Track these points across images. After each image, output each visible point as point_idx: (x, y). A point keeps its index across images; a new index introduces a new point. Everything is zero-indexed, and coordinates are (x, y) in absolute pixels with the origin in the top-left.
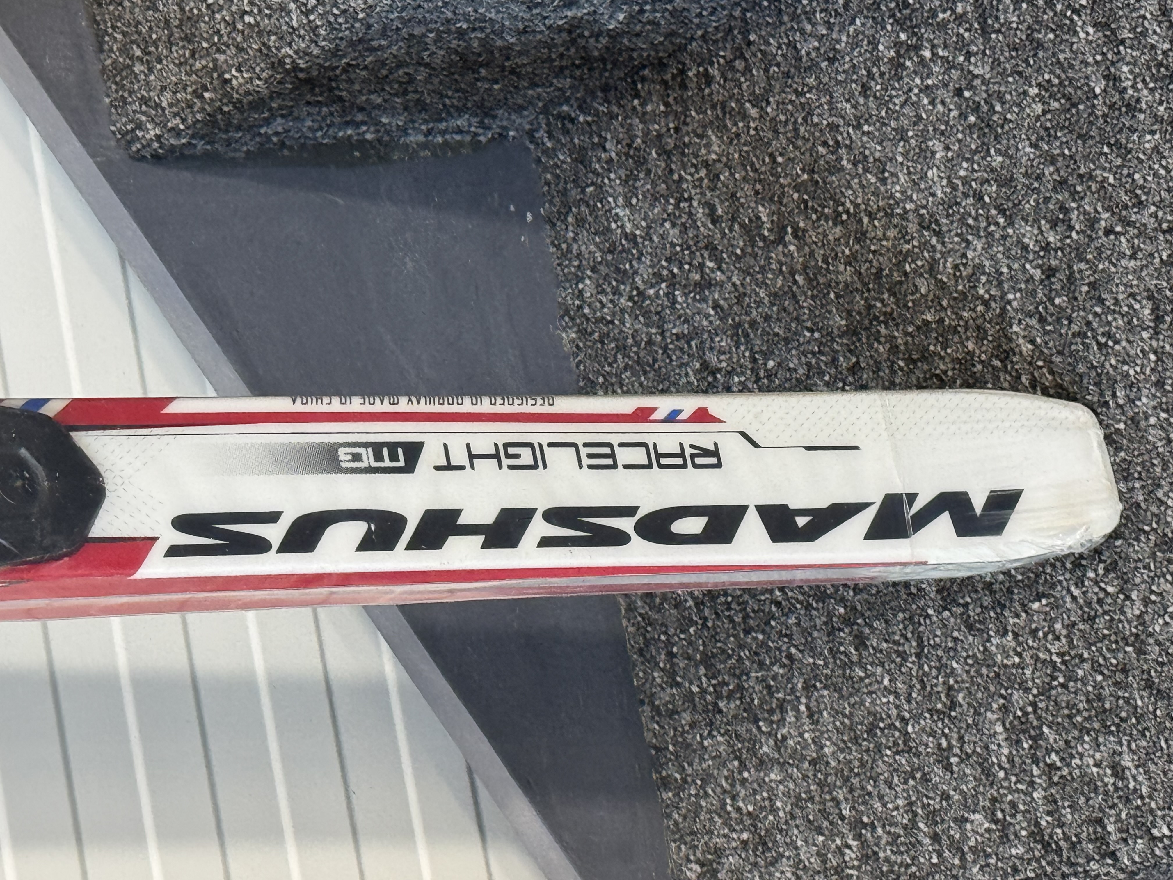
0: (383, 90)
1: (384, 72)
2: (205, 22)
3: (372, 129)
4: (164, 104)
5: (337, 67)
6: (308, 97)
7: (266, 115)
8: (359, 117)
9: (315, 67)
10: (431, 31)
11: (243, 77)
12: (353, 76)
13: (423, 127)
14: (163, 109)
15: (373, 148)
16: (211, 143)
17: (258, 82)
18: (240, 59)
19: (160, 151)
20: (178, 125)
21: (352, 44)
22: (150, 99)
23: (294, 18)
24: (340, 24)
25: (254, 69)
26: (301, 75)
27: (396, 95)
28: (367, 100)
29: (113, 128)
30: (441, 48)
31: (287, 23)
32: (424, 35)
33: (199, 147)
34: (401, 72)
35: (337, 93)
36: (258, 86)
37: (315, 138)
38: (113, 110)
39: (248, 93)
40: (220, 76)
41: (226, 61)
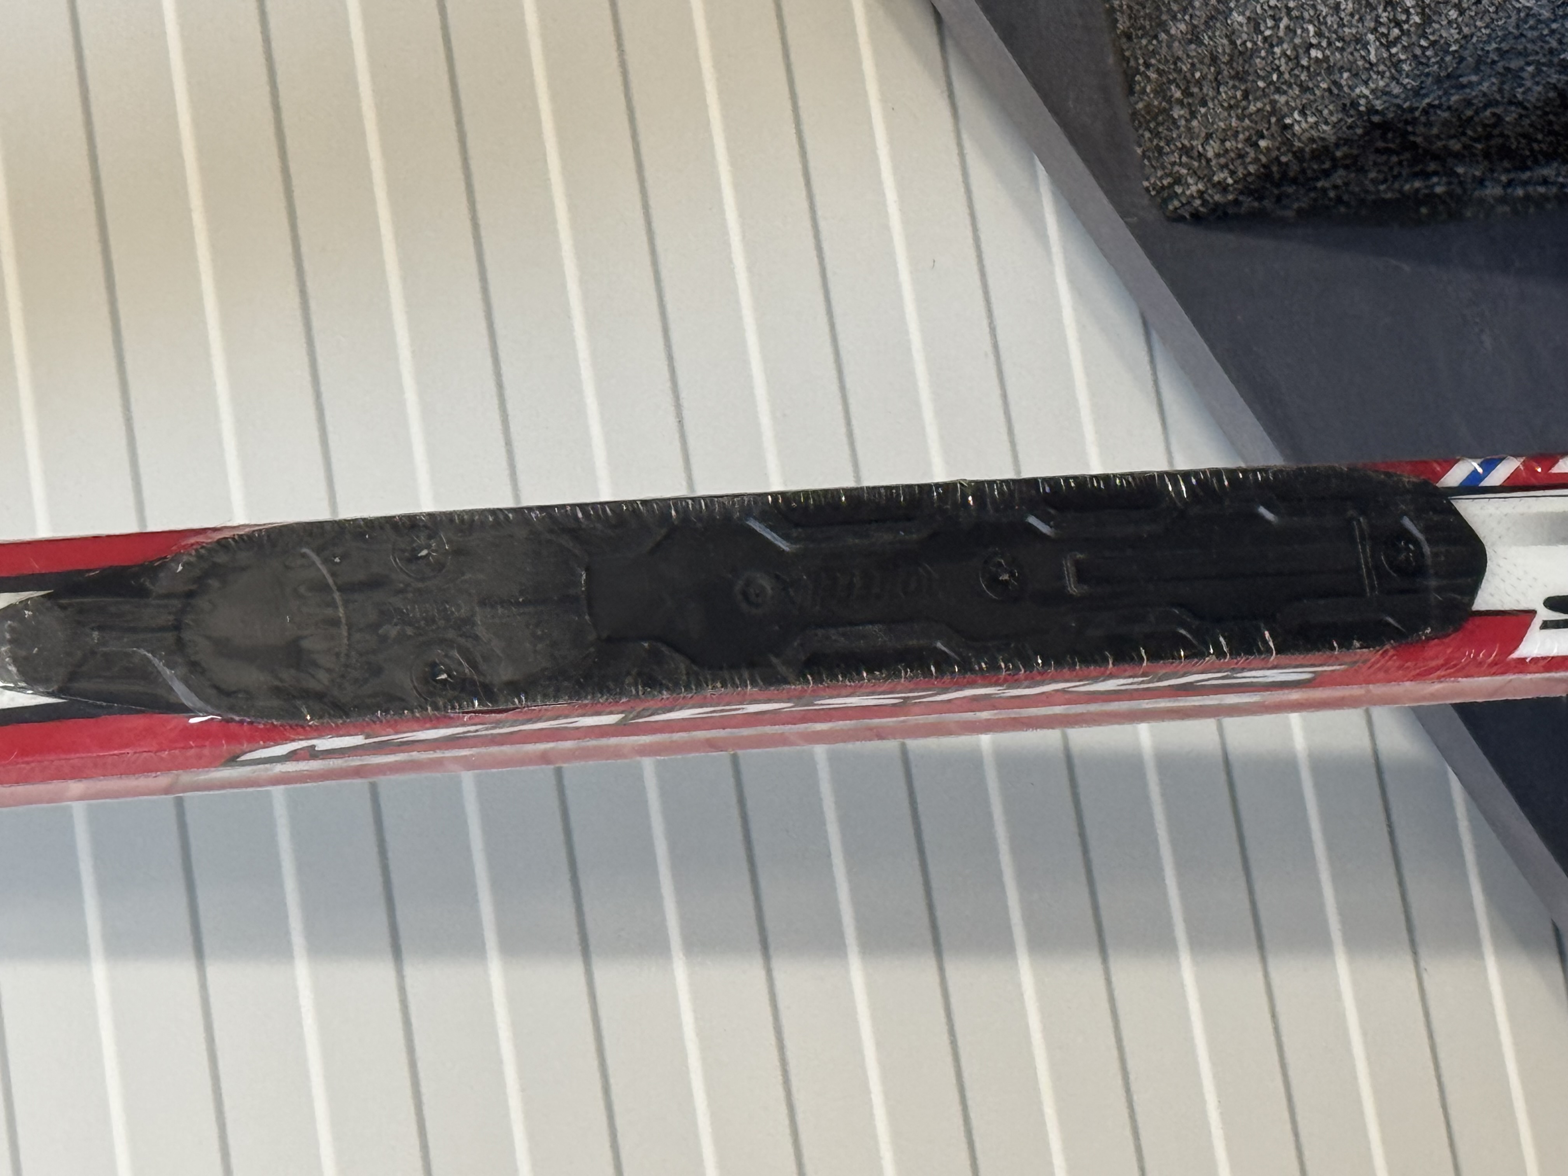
0: (1464, 134)
1: (1469, 113)
2: (1260, 57)
3: (1444, 179)
4: (1210, 154)
5: (1417, 108)
6: (1380, 144)
7: (1327, 165)
8: (1432, 166)
9: (1392, 109)
10: (1528, 64)
11: (1306, 122)
12: (1433, 118)
13: (1504, 178)
14: (1208, 161)
15: (1444, 202)
16: (1260, 199)
17: (1325, 127)
18: (1304, 101)
19: (1201, 209)
20: (1226, 179)
21: (1438, 81)
22: (1192, 147)
23: (1373, 52)
24: (1429, 58)
25: (1321, 112)
26: (1376, 119)
27: (1477, 140)
28: (1445, 147)
29: (1146, 184)
30: (1538, 83)
31: (1363, 57)
32: (1522, 69)
33: (1246, 205)
34: (1488, 113)
35: (1412, 138)
36: (1324, 132)
37: (1378, 191)
38: (1146, 162)
39: (1312, 140)
40: (1278, 121)
41: (1287, 103)
